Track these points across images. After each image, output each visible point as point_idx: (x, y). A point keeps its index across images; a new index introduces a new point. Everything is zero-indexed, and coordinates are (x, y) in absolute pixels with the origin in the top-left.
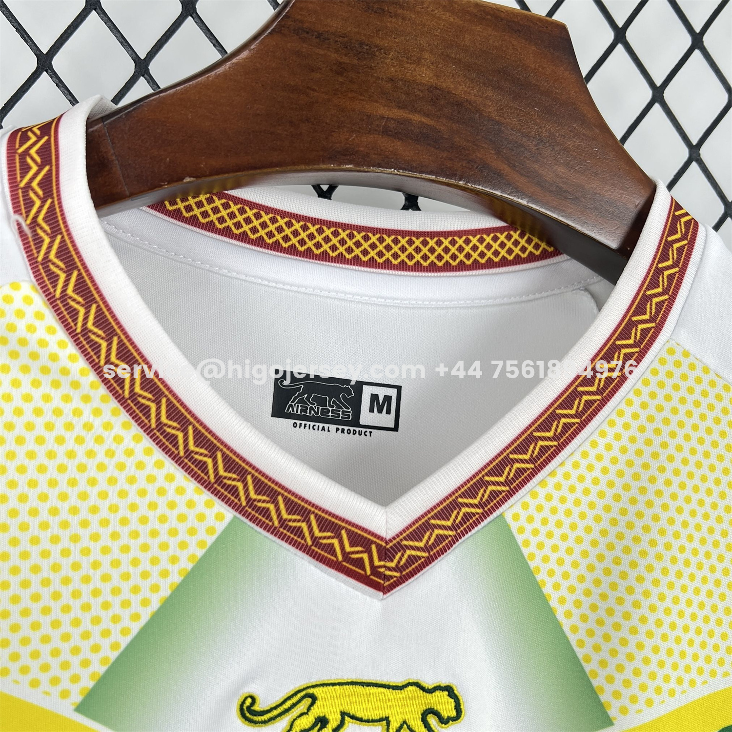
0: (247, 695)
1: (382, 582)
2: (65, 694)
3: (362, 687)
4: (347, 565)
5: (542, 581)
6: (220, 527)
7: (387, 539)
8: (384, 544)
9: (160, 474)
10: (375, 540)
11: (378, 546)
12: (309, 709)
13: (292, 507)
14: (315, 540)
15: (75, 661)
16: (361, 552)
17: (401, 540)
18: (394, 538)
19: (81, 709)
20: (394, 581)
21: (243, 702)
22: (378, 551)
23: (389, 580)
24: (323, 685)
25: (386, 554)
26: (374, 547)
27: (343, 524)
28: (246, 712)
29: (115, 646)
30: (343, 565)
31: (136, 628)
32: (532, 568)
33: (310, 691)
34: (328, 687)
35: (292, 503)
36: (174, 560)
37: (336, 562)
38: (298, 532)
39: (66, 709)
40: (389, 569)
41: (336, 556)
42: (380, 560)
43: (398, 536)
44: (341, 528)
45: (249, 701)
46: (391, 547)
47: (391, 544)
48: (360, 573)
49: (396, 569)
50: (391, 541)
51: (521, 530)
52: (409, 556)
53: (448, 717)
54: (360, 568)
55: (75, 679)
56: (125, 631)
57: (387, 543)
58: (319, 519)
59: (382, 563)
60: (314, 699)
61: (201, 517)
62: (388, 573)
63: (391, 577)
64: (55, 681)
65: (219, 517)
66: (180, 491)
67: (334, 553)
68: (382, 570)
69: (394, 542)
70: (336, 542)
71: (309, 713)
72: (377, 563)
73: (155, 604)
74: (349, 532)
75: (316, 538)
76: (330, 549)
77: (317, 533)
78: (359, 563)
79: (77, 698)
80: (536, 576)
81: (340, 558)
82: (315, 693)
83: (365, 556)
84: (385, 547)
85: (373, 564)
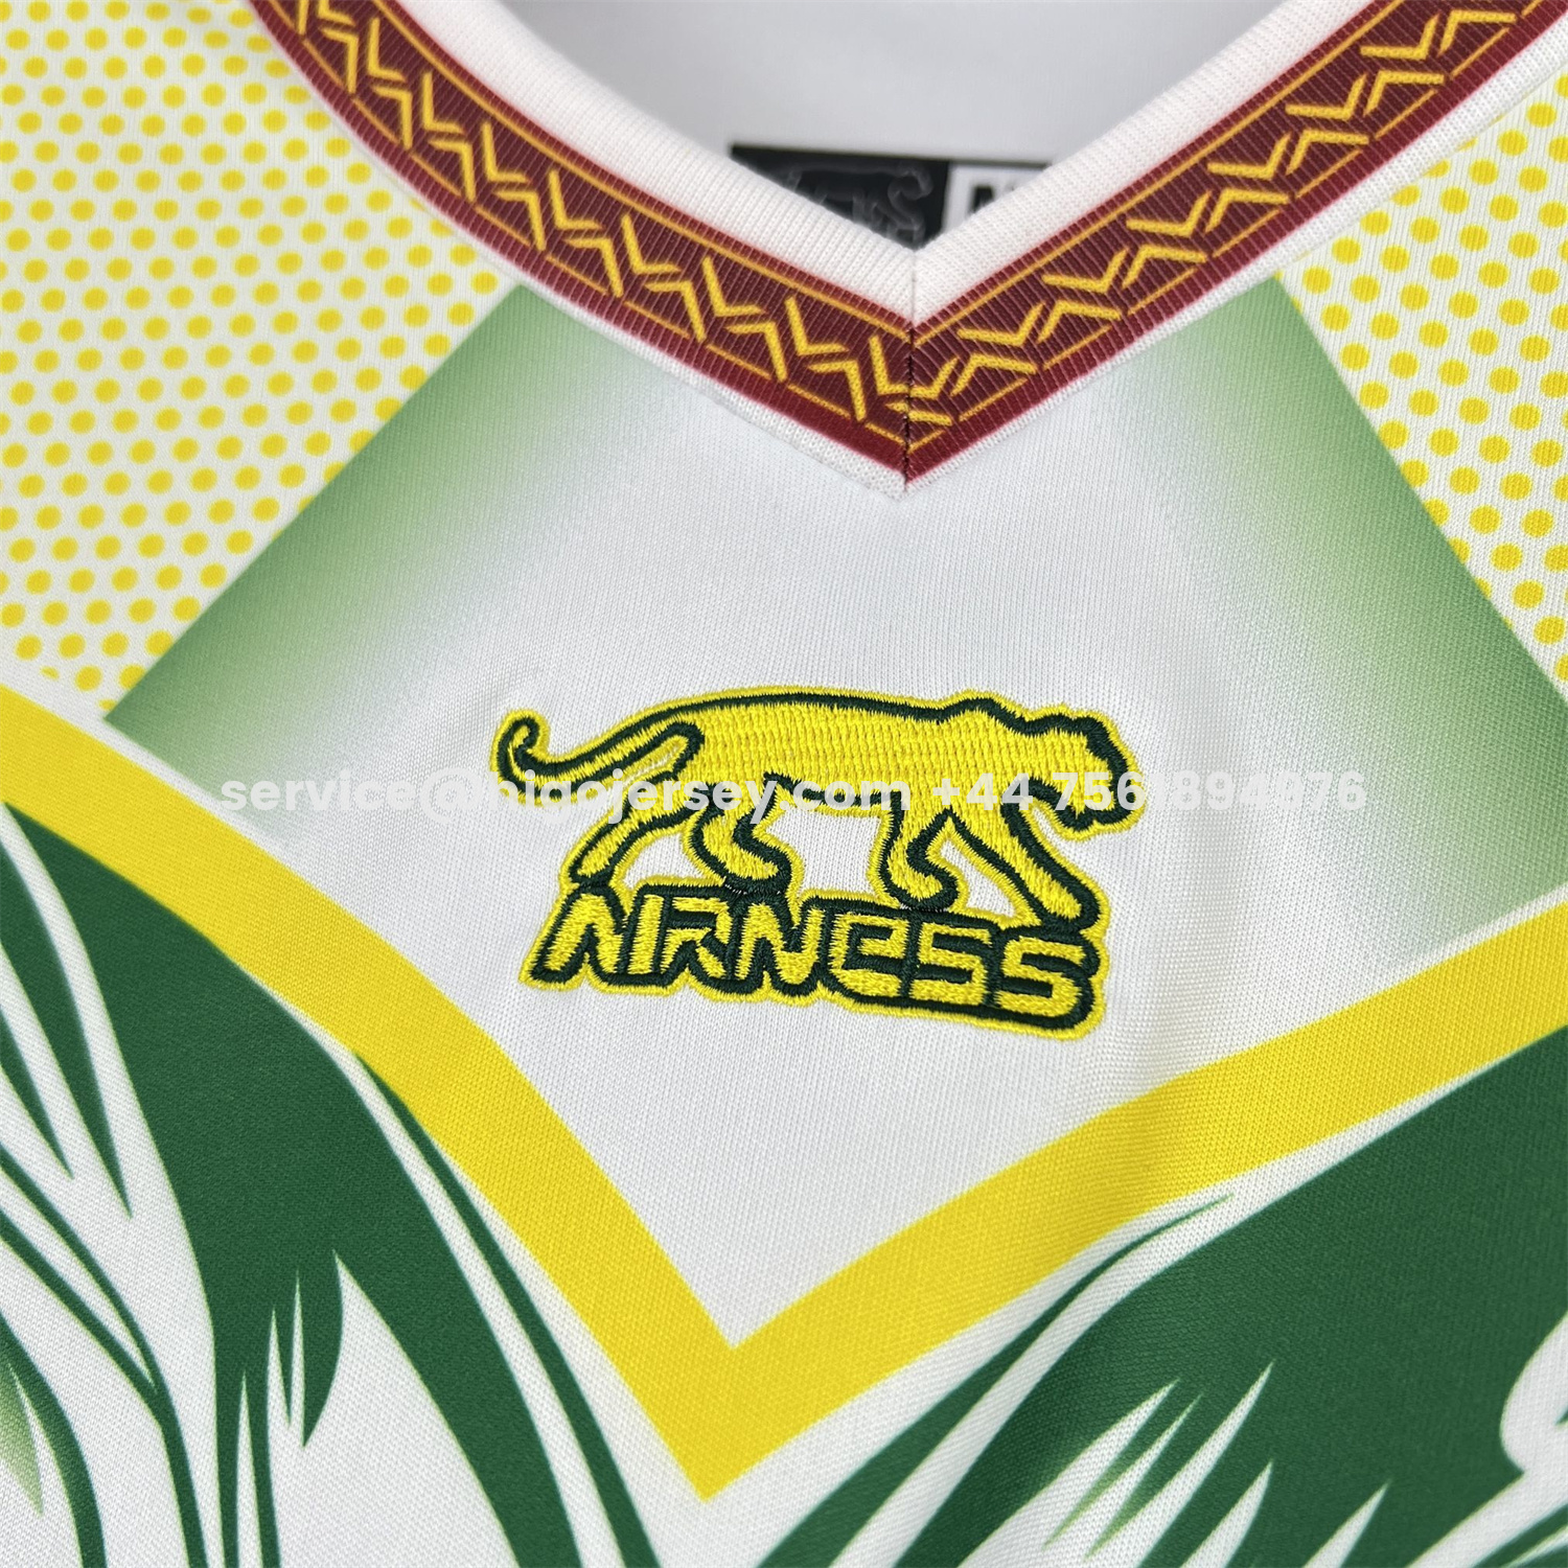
0: (518, 716)
1: (900, 441)
2: (88, 679)
3: (827, 709)
4: (799, 391)
5: (1416, 466)
6: (482, 305)
7: (917, 322)
8: (903, 335)
9: (358, 195)
10: (877, 322)
11: (889, 342)
12: (680, 765)
13: (656, 241)
14: (715, 325)
15: (120, 602)
16: (840, 356)
17: (955, 326)
18: (934, 321)
19: (121, 716)
20: (935, 441)
21: (508, 737)
22: (887, 355)
23: (918, 437)
24: (723, 703)
25: (911, 361)
26: (875, 343)
27: (791, 283)
28: (514, 764)
29: (211, 574)
30: (789, 392)
31: (262, 534)
32: (1377, 430)
33: (688, 718)
34: (734, 709)
35: (655, 234)
36: (368, 379)
37: (770, 384)
38: (672, 306)
39: (86, 713)
40: (921, 404)
41: (770, 367)
42: (893, 377)
43: (944, 314)
44: (783, 292)
45: (523, 732)
46: (926, 345)
47: (925, 338)
48: (838, 417)
49: (942, 404)
50: (924, 328)
51: (1336, 317)
52: (979, 371)
53: (1087, 809)
54: (837, 402)
55: (115, 645)
56: (238, 542)
57: (913, 334)
58: (725, 269)
59: (900, 388)
60: (696, 739)
61: (440, 284)
62: (916, 415)
63: (926, 427)
64: (71, 646)
65: (484, 283)
66: (399, 227)
67: (765, 360)
68: (900, 406)
69: (935, 331)
70: (769, 330)
71: (680, 776)
72: (884, 386)
73: (314, 481)
74: (805, 304)
75: (719, 320)
76: (755, 348)
77: (721, 308)
78: (836, 386)
79: (113, 690)
80: (1392, 452)
81: (782, 372)
82: (698, 725)
83: (851, 369)
84: (909, 346)
85: (875, 390)
